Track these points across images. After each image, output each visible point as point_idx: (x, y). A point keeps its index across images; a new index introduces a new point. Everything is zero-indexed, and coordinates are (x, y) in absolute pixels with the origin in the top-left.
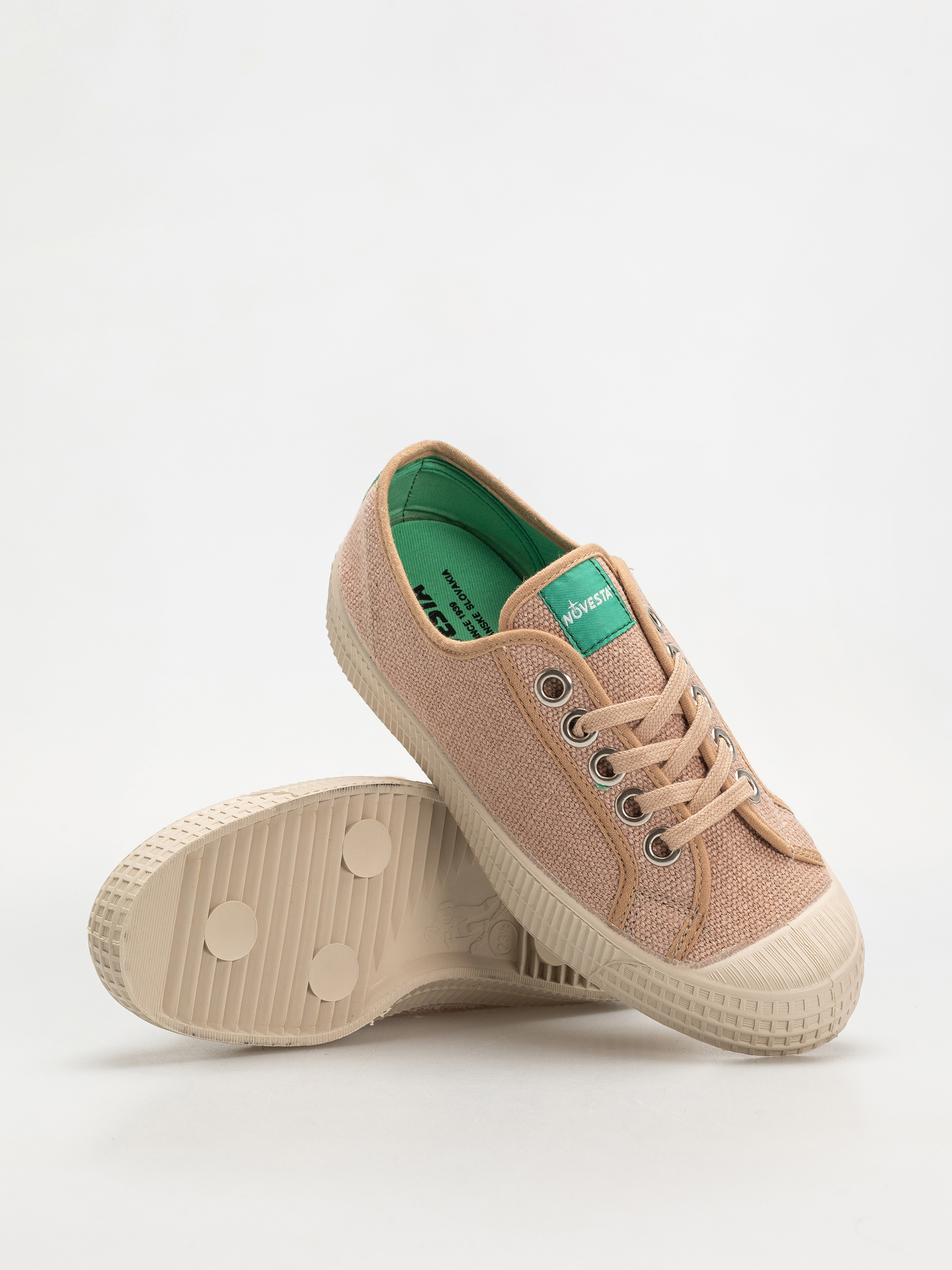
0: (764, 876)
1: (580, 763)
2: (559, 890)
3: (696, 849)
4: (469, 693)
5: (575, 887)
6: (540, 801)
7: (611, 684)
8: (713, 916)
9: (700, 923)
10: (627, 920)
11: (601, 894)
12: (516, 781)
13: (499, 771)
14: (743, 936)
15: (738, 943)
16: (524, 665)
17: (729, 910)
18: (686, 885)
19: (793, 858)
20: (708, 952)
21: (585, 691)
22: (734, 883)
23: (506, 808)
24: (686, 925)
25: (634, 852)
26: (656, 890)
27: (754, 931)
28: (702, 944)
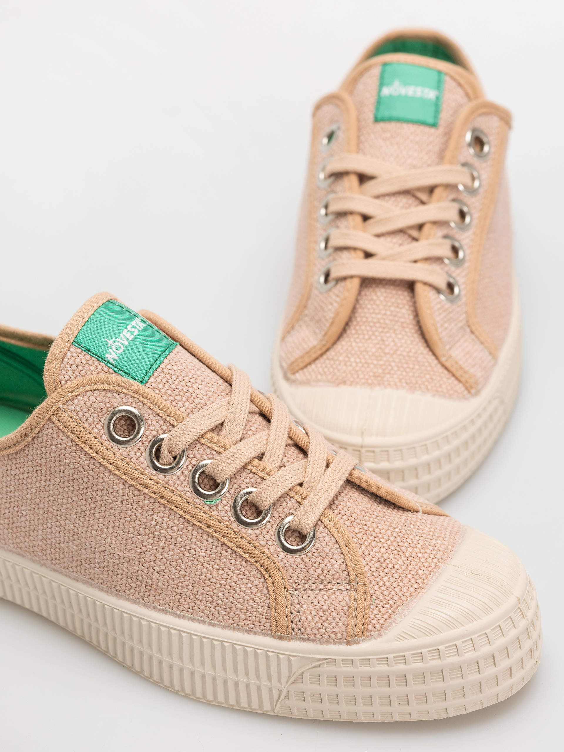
0: (403, 531)
1: (180, 488)
2: (211, 629)
3: (329, 523)
4: (44, 478)
5: (226, 617)
6: (156, 549)
7: (180, 401)
8: (374, 583)
9: (365, 593)
10: (292, 622)
11: (255, 610)
12: (124, 542)
13: (103, 542)
14: (411, 590)
15: (410, 597)
16: (87, 415)
17: (387, 570)
18: (335, 562)
19: (421, 511)
20: (386, 616)
21: (157, 416)
22: (379, 545)
23: (125, 576)
24: (352, 599)
25: (271, 552)
26: (307, 579)
27: (419, 581)
28: (376, 612)
